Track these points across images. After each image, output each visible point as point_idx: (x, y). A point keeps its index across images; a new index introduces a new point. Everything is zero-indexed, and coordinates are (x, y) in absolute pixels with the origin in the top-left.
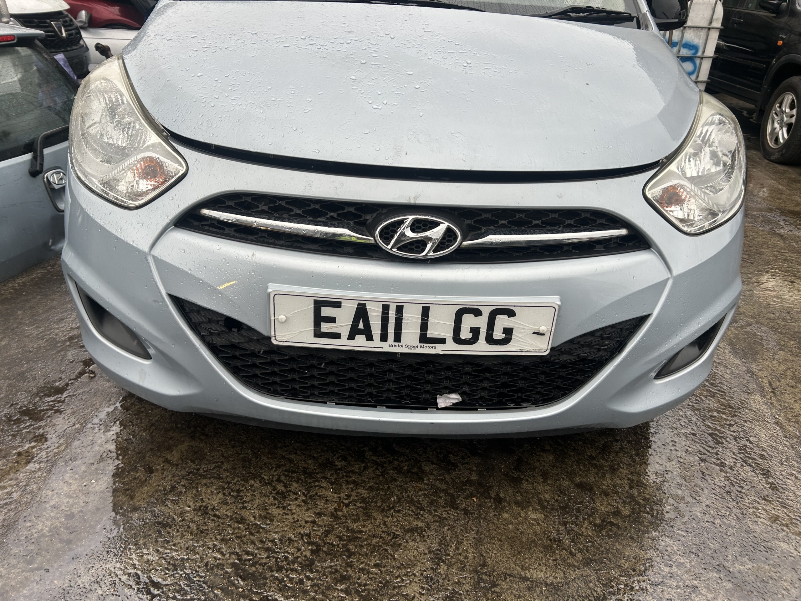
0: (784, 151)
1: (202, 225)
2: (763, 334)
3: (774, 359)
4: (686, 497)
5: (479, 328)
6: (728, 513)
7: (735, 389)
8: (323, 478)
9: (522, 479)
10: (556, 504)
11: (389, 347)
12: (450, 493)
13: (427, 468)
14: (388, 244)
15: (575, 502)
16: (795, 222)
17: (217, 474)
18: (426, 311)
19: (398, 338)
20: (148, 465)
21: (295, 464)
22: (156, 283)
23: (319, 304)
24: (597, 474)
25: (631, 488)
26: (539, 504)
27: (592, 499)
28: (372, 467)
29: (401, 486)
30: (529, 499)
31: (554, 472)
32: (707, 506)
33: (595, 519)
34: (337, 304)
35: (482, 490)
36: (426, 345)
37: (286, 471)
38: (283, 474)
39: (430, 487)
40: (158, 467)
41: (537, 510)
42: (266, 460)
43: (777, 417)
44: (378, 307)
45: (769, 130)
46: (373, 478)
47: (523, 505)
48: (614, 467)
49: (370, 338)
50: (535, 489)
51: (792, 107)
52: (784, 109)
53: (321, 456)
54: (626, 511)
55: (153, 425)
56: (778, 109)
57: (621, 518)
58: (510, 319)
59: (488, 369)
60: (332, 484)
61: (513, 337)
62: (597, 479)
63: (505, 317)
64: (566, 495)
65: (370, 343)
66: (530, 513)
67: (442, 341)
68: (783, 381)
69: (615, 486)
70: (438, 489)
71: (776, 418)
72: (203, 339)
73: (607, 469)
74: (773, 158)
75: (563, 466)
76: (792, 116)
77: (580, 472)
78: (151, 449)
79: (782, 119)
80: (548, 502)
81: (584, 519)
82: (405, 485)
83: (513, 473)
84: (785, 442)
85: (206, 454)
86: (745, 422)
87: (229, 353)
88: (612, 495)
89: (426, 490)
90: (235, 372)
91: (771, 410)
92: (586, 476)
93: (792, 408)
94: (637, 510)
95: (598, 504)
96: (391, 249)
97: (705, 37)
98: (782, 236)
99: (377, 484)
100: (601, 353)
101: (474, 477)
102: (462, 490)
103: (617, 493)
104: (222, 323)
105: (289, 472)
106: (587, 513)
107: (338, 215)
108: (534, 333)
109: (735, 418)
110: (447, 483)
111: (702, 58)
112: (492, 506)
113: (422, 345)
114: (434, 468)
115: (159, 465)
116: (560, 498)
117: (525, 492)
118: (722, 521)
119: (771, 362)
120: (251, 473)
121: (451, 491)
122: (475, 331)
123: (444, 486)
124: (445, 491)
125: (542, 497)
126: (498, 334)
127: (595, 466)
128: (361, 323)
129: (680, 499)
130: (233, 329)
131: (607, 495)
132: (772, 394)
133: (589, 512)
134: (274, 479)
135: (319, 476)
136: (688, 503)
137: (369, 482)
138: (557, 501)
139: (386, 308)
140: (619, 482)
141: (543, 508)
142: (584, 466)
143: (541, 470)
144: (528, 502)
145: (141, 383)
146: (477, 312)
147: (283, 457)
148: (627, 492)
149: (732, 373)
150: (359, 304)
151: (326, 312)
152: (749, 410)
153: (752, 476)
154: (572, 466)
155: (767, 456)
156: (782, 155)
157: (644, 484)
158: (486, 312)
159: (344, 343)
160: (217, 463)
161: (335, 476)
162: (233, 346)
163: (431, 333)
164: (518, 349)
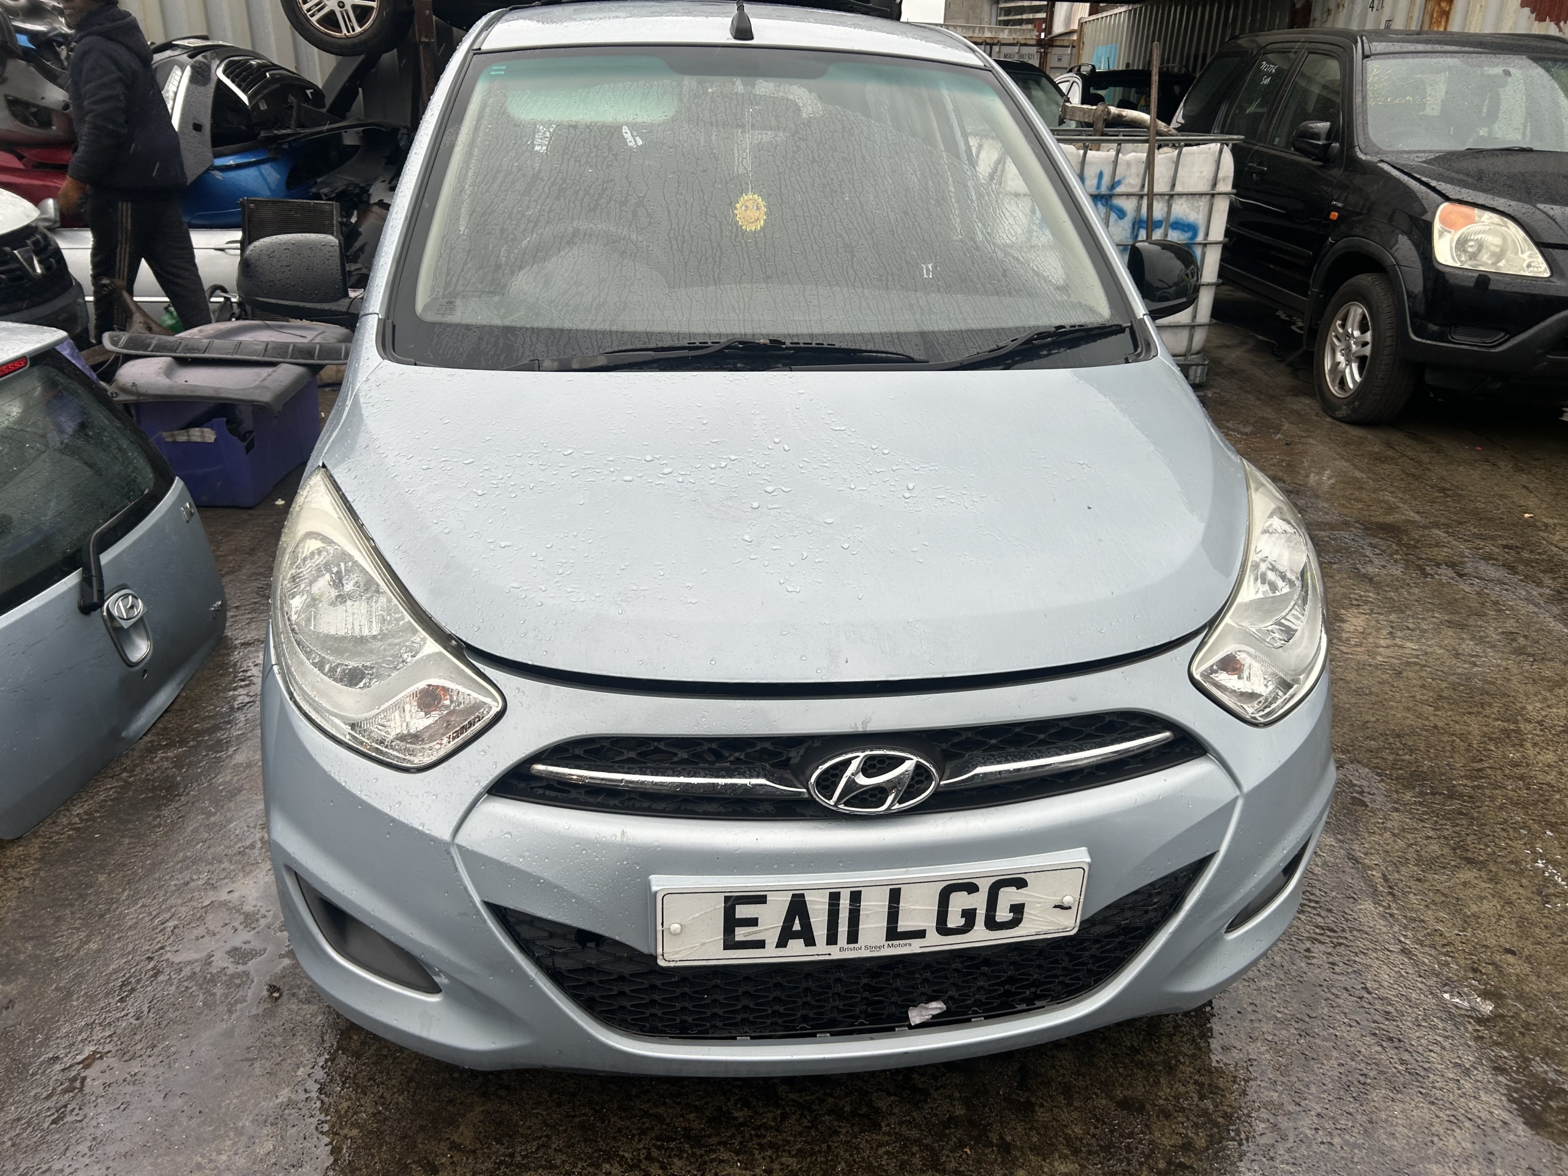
0: (1357, 403)
1: (532, 788)
2: (1365, 783)
3: (1385, 828)
4: (1286, 1104)
5: (975, 909)
6: (1350, 1124)
7: (1334, 894)
8: (720, 1143)
9: (1034, 1105)
10: (1093, 1141)
11: (840, 951)
12: (927, 1145)
13: (882, 1104)
14: (830, 798)
15: (1121, 1135)
16: (1389, 547)
17: (546, 1160)
18: (895, 895)
19: (853, 937)
20: (426, 1158)
21: (668, 1124)
22: (465, 888)
23: (731, 902)
24: (1146, 1078)
25: (1202, 1098)
26: (1068, 1146)
27: (1147, 1126)
28: (794, 1113)
29: (848, 1142)
30: (1050, 1139)
31: (1081, 1083)
32: (1318, 1115)
33: (1157, 1163)
34: (761, 899)
35: (976, 1133)
36: (895, 942)
37: (657, 1139)
38: (654, 1145)
39: (893, 1138)
40: (444, 1160)
41: (1066, 1157)
42: (621, 1123)
43: (1403, 939)
44: (823, 897)
45: (1328, 365)
46: (800, 1134)
47: (1044, 1151)
48: (1170, 1063)
49: (810, 941)
50: (1057, 1121)
51: (1363, 329)
52: (1350, 331)
53: (706, 1103)
54: (1201, 1142)
55: (411, 1080)
56: (1341, 330)
57: (1196, 1155)
58: (1021, 891)
59: (987, 962)
60: (737, 1153)
61: (1025, 915)
62: (1148, 1088)
63: (1014, 889)
64: (1105, 1123)
65: (811, 950)
66: (1056, 1164)
67: (921, 934)
68: (1403, 870)
69: (1177, 1098)
70: (907, 1139)
71: (1400, 941)
72: (538, 962)
73: (1160, 1068)
74: (1339, 414)
75: (1093, 1071)
76: (1365, 344)
77: (1121, 1080)
78: (422, 1128)
79: (1348, 348)
80: (1081, 1139)
81: (1141, 1164)
82: (854, 1140)
83: (1018, 1095)
84: (1419, 985)
85: (517, 1123)
86: (1356, 954)
87: (580, 980)
88: (1176, 1114)
89: (888, 1144)
90: (589, 1006)
91: (1391, 927)
92: (1130, 1084)
93: (1423, 921)
94: (1217, 1136)
95: (1157, 1134)
96: (836, 805)
97: (1207, 209)
98: (1371, 580)
99: (809, 1144)
100: (1151, 915)
101: (960, 1111)
102: (945, 1136)
103: (1182, 1110)
104: (572, 937)
105: (662, 1140)
106: (1143, 1153)
107: (746, 755)
108: (1056, 907)
109: (1341, 949)
110: (918, 1126)
111: (1205, 245)
112: (996, 1159)
113: (890, 943)
114: (893, 1102)
115: (444, 1155)
116: (1097, 1132)
117: (1043, 1126)
118: (1343, 1139)
119: (1381, 835)
120: (601, 1150)
121: (928, 1141)
122: (969, 915)
123: (914, 1134)
124: (917, 1142)
125: (1070, 1132)
126: (1003, 914)
127: (1140, 1065)
128: (797, 921)
129: (1276, 1108)
130: (588, 944)
131: (1168, 1116)
132: (1389, 898)
133: (1146, 1151)
134: (642, 1157)
135: (714, 1140)
136: (1290, 1113)
137: (795, 1141)
138: (1094, 1136)
139: (835, 898)
140: (1182, 1089)
141: (1076, 1152)
142: (1125, 1068)
143: (1060, 1083)
144: (1051, 1145)
145: (424, 1034)
146: (971, 888)
147: (646, 1114)
148: (1197, 1105)
149: (1325, 863)
150: (794, 896)
151: (743, 911)
152: (1359, 931)
153: (1377, 1052)
154: (1106, 1069)
155: (1395, 1014)
156: (1354, 410)
157: (1219, 1088)
158: (984, 886)
159: (770, 954)
160: (540, 1138)
161: (739, 1138)
162: (589, 970)
163: (905, 924)
164: (1033, 932)
